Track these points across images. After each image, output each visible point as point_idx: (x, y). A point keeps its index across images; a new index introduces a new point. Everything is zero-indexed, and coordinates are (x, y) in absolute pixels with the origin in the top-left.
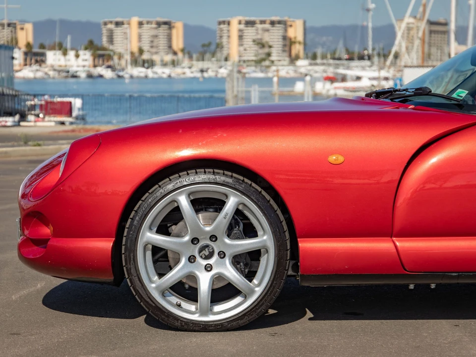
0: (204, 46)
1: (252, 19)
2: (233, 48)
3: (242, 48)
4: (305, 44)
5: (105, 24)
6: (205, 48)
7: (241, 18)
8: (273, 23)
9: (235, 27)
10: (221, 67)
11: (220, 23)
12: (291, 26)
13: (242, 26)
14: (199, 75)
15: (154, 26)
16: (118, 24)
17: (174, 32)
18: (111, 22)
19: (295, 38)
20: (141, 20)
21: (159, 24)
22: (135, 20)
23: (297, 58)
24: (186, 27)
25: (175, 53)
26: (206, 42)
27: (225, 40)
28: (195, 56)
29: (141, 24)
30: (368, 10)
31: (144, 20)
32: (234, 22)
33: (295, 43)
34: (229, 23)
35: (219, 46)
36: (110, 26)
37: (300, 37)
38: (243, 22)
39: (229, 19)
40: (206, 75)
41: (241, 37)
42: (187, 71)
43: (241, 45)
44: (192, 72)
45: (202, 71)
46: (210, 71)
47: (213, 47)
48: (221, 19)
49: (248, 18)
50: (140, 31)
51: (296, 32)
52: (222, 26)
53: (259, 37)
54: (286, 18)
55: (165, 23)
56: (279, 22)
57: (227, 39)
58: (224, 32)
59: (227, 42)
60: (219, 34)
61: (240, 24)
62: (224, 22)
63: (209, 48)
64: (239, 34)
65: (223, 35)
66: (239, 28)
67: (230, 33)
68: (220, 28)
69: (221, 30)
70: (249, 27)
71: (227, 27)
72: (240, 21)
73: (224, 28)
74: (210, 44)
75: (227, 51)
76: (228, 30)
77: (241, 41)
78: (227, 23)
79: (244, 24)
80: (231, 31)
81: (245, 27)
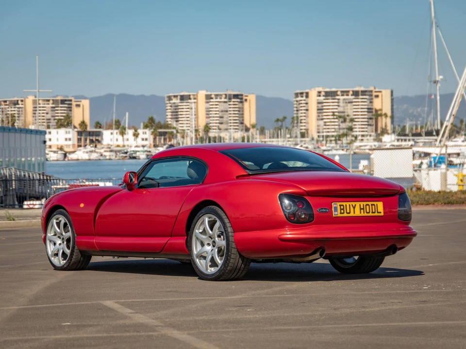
0: (278, 120)
1: (334, 89)
2: (312, 123)
3: (321, 123)
4: (392, 117)
5: (170, 98)
6: (280, 123)
7: (320, 89)
8: (356, 94)
9: (313, 99)
11: (297, 95)
12: (377, 96)
13: (322, 98)
15: (223, 100)
16: (183, 98)
17: (246, 105)
18: (176, 96)
19: (381, 110)
20: (209, 93)
21: (230, 97)
22: (202, 94)
23: (384, 132)
24: (259, 99)
25: (247, 130)
26: (281, 118)
27: (301, 114)
28: (267, 132)
29: (209, 97)
30: (436, 82)
31: (213, 93)
32: (313, 94)
33: (381, 115)
34: (307, 96)
35: (296, 121)
36: (174, 100)
37: (387, 110)
38: (323, 93)
39: (307, 91)
41: (320, 110)
43: (320, 118)
47: (288, 122)
48: (299, 91)
49: (327, 90)
50: (208, 105)
51: (383, 103)
52: (300, 98)
53: (341, 109)
54: (372, 88)
55: (236, 96)
56: (364, 93)
57: (305, 113)
58: (301, 105)
59: (305, 116)
60: (296, 107)
61: (320, 96)
62: (302, 93)
63: (284, 123)
64: (318, 107)
65: (301, 108)
66: (318, 100)
67: (308, 107)
68: (297, 101)
69: (298, 103)
70: (329, 99)
71: (304, 100)
72: (320, 92)
73: (301, 100)
74: (285, 118)
75: (305, 126)
76: (307, 104)
77: (320, 115)
78: (305, 95)
79: (323, 96)
80: (309, 104)
81: (324, 99)
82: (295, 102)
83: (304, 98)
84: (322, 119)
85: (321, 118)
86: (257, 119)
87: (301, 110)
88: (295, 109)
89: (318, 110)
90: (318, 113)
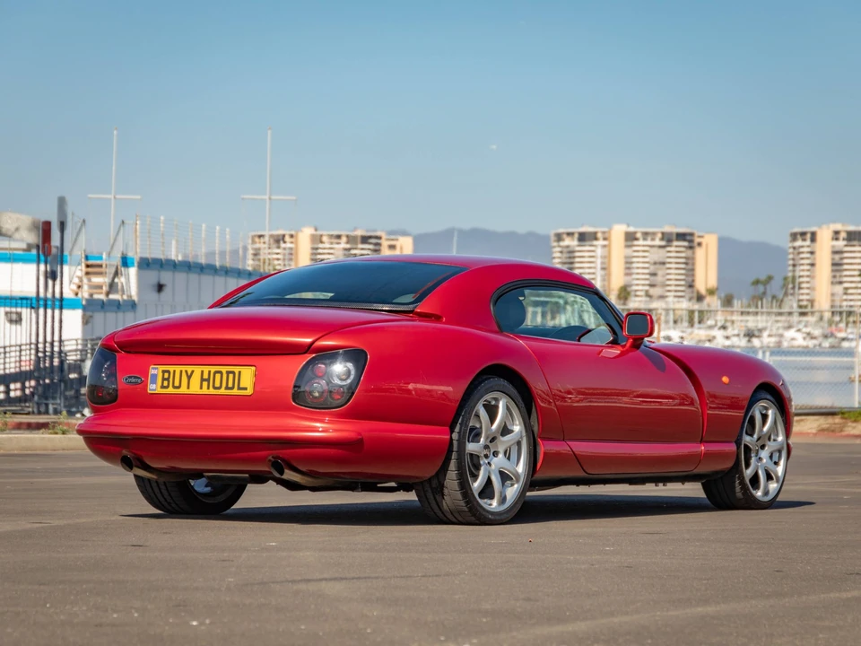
0: (757, 282)
2: (822, 290)
3: (839, 289)
5: (559, 237)
6: (761, 288)
7: (838, 227)
9: (825, 244)
10: (790, 327)
11: (794, 236)
13: (841, 244)
14: (743, 342)
15: (658, 242)
16: (583, 237)
17: (700, 253)
18: (570, 234)
20: (632, 229)
21: (668, 238)
22: (619, 231)
24: (724, 243)
25: (700, 298)
26: (763, 277)
27: (802, 271)
28: (737, 304)
29: (630, 238)
31: (639, 230)
32: (825, 235)
34: (813, 239)
35: (791, 284)
36: (567, 242)
38: (843, 235)
39: (813, 229)
40: (756, 342)
41: (837, 266)
42: (719, 334)
43: (836, 281)
44: (727, 338)
45: (750, 335)
46: (765, 334)
47: (775, 287)
48: (797, 230)
49: (852, 228)
50: (629, 252)
52: (799, 243)
55: (681, 236)
57: (808, 270)
58: (802, 256)
59: (808, 276)
60: (793, 259)
61: (837, 239)
62: (803, 234)
63: (768, 287)
64: (833, 259)
65: (802, 262)
66: (833, 247)
67: (815, 259)
68: (794, 248)
69: (796, 252)
70: (854, 246)
71: (808, 246)
72: (837, 233)
73: (802, 247)
74: (770, 278)
75: (808, 294)
76: (812, 253)
77: (838, 274)
78: (809, 236)
79: (844, 239)
80: (818, 254)
81: (846, 246)
82: (791, 250)
83: (808, 243)
84: (841, 283)
85: (838, 279)
86: (720, 279)
87: (803, 264)
88: (791, 262)
89: (833, 264)
90: (833, 271)
